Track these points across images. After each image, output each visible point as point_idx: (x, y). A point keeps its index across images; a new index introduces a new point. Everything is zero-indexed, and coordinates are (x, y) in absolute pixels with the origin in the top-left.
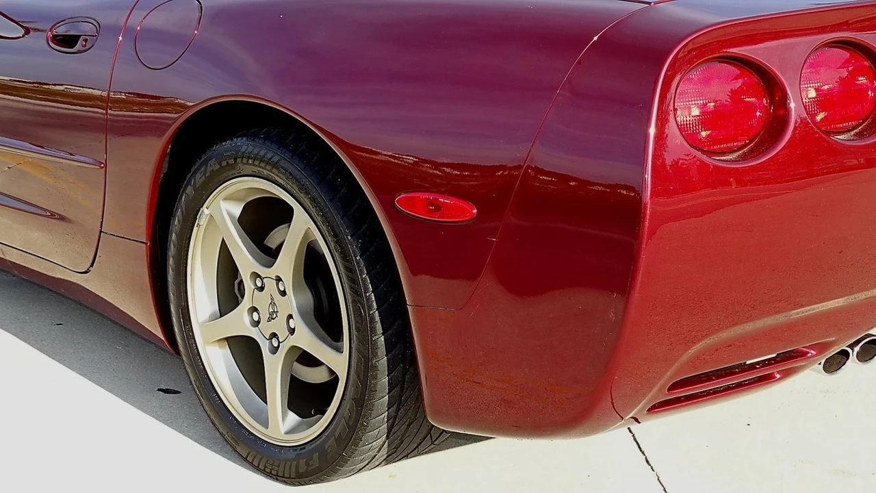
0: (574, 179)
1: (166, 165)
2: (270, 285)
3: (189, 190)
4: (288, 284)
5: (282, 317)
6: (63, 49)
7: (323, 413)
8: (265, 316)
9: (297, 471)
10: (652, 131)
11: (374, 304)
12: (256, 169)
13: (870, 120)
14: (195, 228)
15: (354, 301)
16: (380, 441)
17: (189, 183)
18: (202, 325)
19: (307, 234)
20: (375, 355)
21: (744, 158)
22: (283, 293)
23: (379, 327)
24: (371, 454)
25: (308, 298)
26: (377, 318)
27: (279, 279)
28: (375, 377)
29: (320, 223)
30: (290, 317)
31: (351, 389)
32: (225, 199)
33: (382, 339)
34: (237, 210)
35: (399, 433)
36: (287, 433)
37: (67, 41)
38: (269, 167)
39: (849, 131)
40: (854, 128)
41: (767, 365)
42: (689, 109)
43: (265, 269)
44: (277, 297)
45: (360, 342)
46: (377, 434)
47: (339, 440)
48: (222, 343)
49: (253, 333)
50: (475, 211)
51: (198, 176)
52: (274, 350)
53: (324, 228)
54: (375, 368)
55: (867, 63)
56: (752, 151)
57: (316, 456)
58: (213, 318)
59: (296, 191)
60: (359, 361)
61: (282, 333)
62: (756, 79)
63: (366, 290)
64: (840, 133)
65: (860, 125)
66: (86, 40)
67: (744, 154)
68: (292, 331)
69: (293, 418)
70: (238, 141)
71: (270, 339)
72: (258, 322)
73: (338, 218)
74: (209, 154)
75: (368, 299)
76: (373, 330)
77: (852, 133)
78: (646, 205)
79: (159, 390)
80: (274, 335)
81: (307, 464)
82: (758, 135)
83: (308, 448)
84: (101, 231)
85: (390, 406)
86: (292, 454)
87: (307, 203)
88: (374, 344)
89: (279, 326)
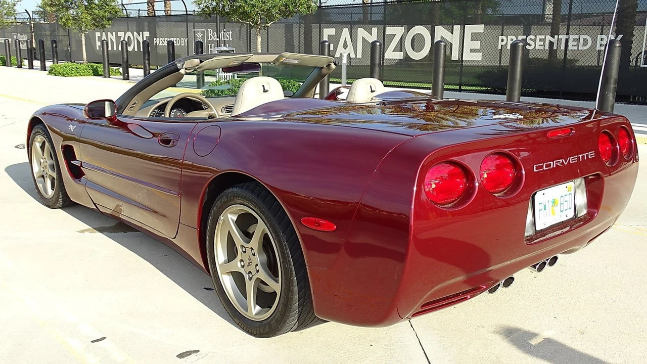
0: (378, 209)
1: (206, 197)
2: (248, 250)
3: (215, 208)
4: (256, 251)
5: (253, 265)
6: (165, 145)
7: (271, 308)
8: (246, 264)
9: (259, 332)
10: (415, 189)
11: (292, 263)
12: (242, 202)
13: (510, 186)
14: (217, 225)
15: (283, 262)
16: (295, 321)
17: (215, 206)
18: (220, 265)
19: (264, 230)
20: (292, 285)
21: (455, 206)
22: (254, 255)
23: (294, 273)
24: (291, 326)
25: (265, 257)
26: (293, 269)
27: (252, 249)
28: (292, 295)
29: (269, 227)
30: (257, 265)
31: (282, 300)
32: (230, 213)
33: (296, 278)
34: (235, 218)
35: (303, 318)
36: (255, 315)
37: (166, 142)
38: (247, 202)
39: (502, 192)
40: (504, 190)
41: (465, 294)
42: (431, 185)
43: (246, 244)
44: (252, 256)
45: (286, 279)
46: (293, 319)
47: (277, 321)
48: (228, 273)
49: (242, 271)
50: (335, 227)
51: (218, 203)
52: (250, 279)
53: (271, 229)
54: (292, 291)
55: (509, 161)
56: (458, 202)
57: (267, 326)
58: (225, 263)
59: (259, 212)
60: (285, 288)
61: (254, 272)
62: (460, 170)
63: (289, 257)
64: (497, 193)
65: (506, 189)
66: (174, 142)
67: (455, 204)
68: (258, 271)
69: (258, 308)
70: (235, 189)
71: (249, 274)
72: (244, 266)
73: (277, 226)
74: (223, 194)
75: (289, 261)
76: (292, 274)
77: (503, 193)
78: (411, 226)
79: (205, 288)
80: (250, 272)
81: (263, 329)
82: (461, 195)
83: (264, 322)
84: (179, 223)
85: (299, 306)
86: (257, 324)
87: (264, 218)
88: (292, 281)
89: (252, 268)
